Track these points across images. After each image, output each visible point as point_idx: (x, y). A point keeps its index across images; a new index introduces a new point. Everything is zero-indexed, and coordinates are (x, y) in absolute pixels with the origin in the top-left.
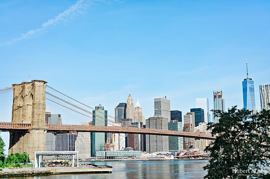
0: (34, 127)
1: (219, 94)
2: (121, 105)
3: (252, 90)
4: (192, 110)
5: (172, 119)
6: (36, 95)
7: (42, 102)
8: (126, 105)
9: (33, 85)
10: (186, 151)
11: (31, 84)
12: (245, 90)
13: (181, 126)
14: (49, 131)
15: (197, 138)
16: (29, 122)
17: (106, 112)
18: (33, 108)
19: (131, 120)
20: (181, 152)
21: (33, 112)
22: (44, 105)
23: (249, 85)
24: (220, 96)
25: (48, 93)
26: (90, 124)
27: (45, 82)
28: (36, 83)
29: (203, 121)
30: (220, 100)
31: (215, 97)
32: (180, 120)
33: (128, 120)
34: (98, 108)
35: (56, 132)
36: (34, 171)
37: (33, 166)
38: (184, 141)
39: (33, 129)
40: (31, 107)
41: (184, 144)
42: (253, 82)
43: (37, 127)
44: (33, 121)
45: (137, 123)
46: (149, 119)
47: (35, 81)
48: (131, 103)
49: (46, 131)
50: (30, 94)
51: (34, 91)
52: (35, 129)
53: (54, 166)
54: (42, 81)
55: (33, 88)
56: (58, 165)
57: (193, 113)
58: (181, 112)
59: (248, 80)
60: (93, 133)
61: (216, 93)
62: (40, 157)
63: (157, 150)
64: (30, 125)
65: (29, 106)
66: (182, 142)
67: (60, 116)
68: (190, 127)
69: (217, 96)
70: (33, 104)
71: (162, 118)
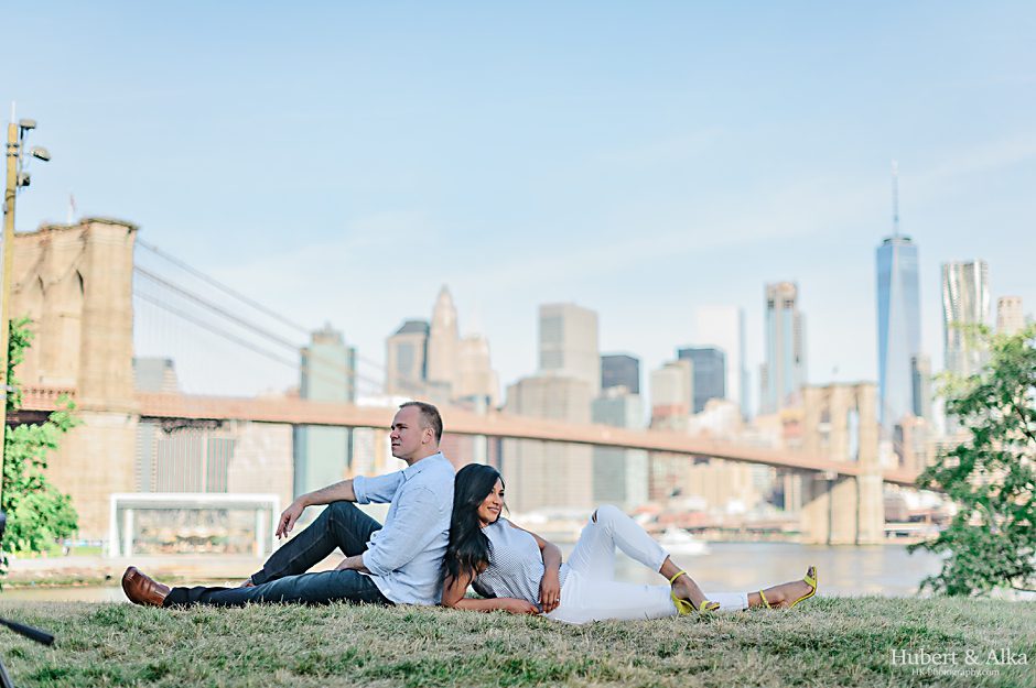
0: (88, 401)
1: (789, 294)
2: (409, 327)
3: (912, 280)
4: (682, 354)
5: (606, 383)
6: (96, 277)
7: (119, 304)
8: (427, 330)
9: (84, 237)
10: (657, 507)
11: (78, 232)
12: (884, 281)
13: (638, 412)
14: (144, 418)
15: (701, 458)
16: (69, 381)
17: (352, 353)
18: (85, 326)
19: (448, 385)
20: (640, 511)
21: (85, 345)
22: (128, 316)
23: (898, 263)
24: (789, 303)
25: (144, 272)
26: (290, 395)
27: (131, 229)
28: (96, 228)
29: (721, 394)
30: (789, 314)
31: (771, 304)
32: (636, 390)
33: (437, 384)
34: (319, 336)
35: (172, 424)
36: (108, 568)
37: (104, 553)
38: (651, 471)
39: (83, 409)
40: (77, 323)
41: (651, 480)
42: (914, 252)
43: (100, 402)
44: (82, 381)
45: (470, 399)
46: (520, 385)
47: (91, 221)
48: (447, 321)
49: (134, 421)
50: (74, 271)
51: (91, 262)
52: (91, 409)
53: (183, 553)
54: (122, 224)
55: (84, 248)
56: (201, 548)
57: (688, 364)
58: (636, 362)
59: (897, 244)
60: (301, 430)
61: (775, 291)
62: (129, 515)
63: (545, 503)
64: (73, 394)
65: (66, 319)
66: (643, 474)
67: (169, 363)
68: (675, 416)
69: (779, 304)
70: (86, 312)
71: (567, 381)
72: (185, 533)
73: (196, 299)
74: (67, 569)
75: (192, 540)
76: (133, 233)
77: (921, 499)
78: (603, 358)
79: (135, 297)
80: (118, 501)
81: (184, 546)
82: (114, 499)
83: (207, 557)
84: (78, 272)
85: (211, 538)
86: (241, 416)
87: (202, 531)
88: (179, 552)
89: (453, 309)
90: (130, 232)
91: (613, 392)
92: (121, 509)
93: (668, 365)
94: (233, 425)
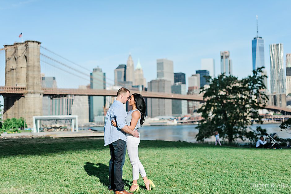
0: (29, 91)
1: (227, 54)
2: (120, 67)
3: (262, 49)
4: (197, 72)
5: (176, 81)
6: (30, 57)
7: (36, 64)
8: (125, 67)
9: (26, 46)
10: (190, 115)
11: (24, 45)
12: (254, 50)
13: (184, 89)
14: (44, 95)
16: (24, 86)
17: (104, 74)
18: (28, 70)
19: (132, 83)
20: (185, 116)
22: (39, 67)
23: (258, 44)
24: (227, 57)
25: (42, 55)
26: (88, 87)
27: (39, 43)
28: (29, 43)
30: (227, 60)
31: (222, 57)
32: (184, 83)
33: (129, 82)
34: (95, 70)
35: (53, 96)
36: (33, 136)
37: (32, 132)
38: (188, 105)
39: (28, 93)
40: (25, 69)
41: (188, 108)
42: (263, 41)
43: (32, 91)
44: (27, 85)
45: (138, 86)
46: (151, 82)
47: (28, 41)
48: (131, 65)
49: (42, 95)
50: (24, 55)
51: (28, 53)
52: (30, 93)
53: (53, 131)
54: (36, 42)
55: (26, 49)
56: (58, 130)
57: (199, 75)
58: (185, 74)
59: (258, 39)
60: (91, 97)
61: (223, 54)
62: (38, 121)
63: (159, 115)
64: (25, 89)
65: (22, 68)
66: (186, 106)
67: (54, 78)
68: (195, 90)
69: (224, 57)
70: (28, 66)
71: (164, 81)
72: (53, 126)
73: (58, 62)
74: (22, 136)
75: (55, 128)
76: (40, 44)
77: (263, 111)
78: (175, 74)
79: (41, 61)
80: (35, 118)
81: (53, 129)
82: (34, 117)
83: (60, 132)
84: (25, 55)
85: (60, 127)
86: (71, 94)
87: (58, 125)
88: (52, 131)
89: (132, 61)
90: (38, 44)
91: (177, 84)
92: (36, 120)
93: (193, 75)
94: (69, 96)
